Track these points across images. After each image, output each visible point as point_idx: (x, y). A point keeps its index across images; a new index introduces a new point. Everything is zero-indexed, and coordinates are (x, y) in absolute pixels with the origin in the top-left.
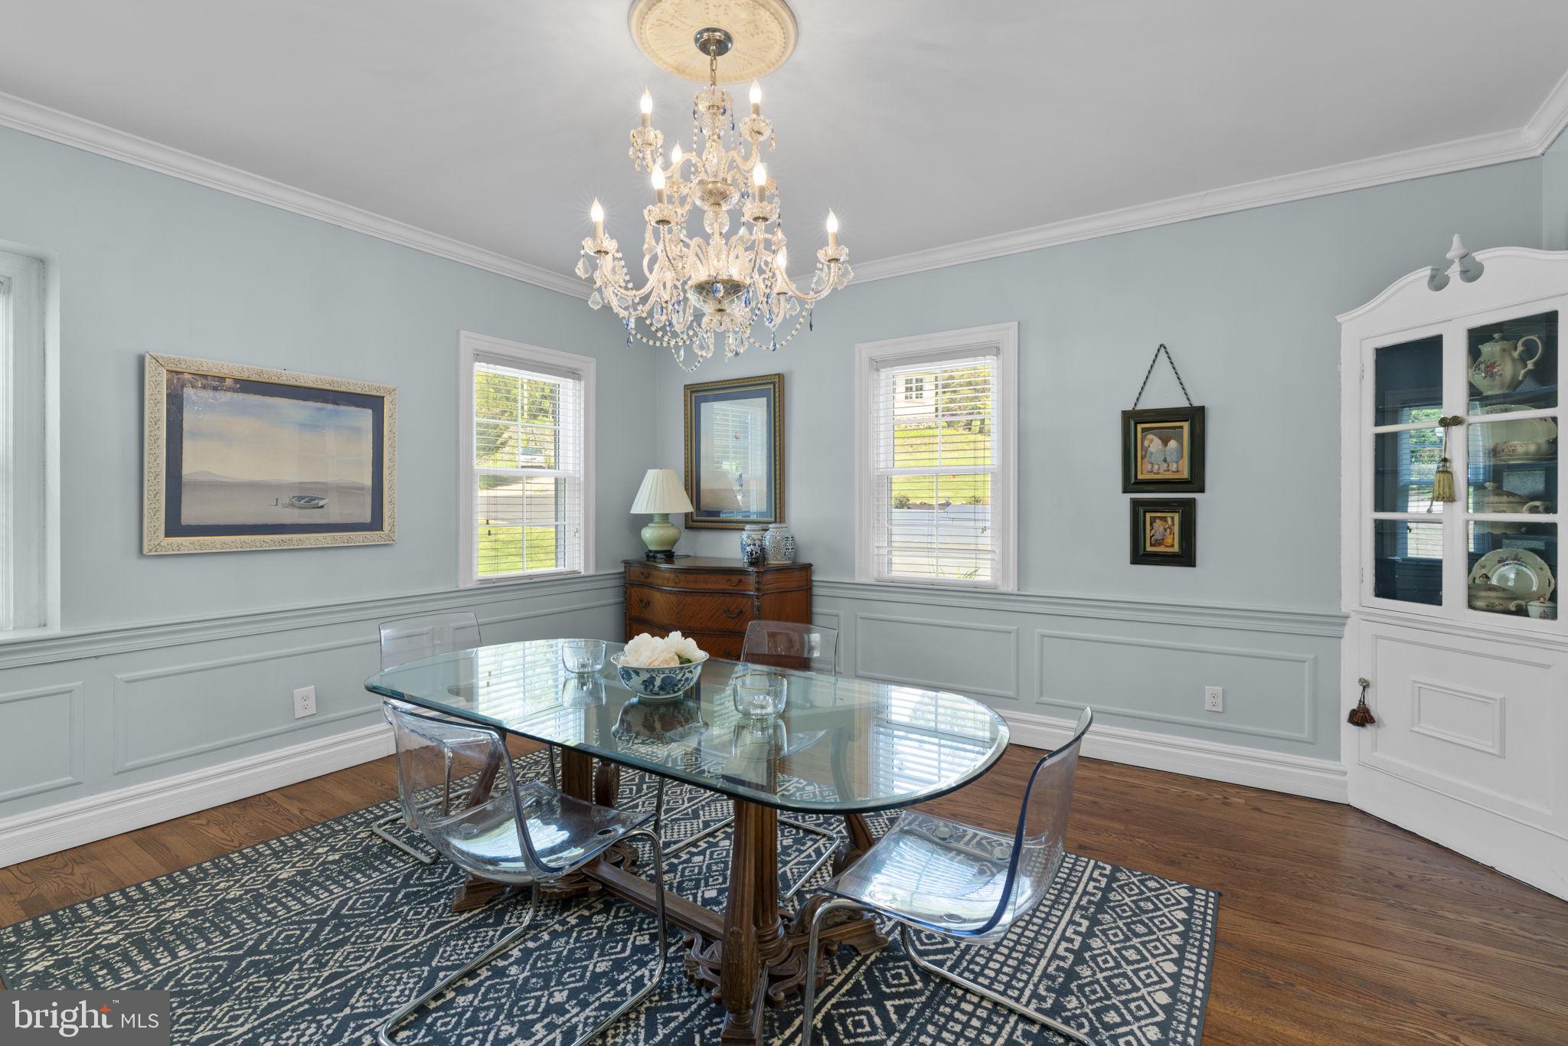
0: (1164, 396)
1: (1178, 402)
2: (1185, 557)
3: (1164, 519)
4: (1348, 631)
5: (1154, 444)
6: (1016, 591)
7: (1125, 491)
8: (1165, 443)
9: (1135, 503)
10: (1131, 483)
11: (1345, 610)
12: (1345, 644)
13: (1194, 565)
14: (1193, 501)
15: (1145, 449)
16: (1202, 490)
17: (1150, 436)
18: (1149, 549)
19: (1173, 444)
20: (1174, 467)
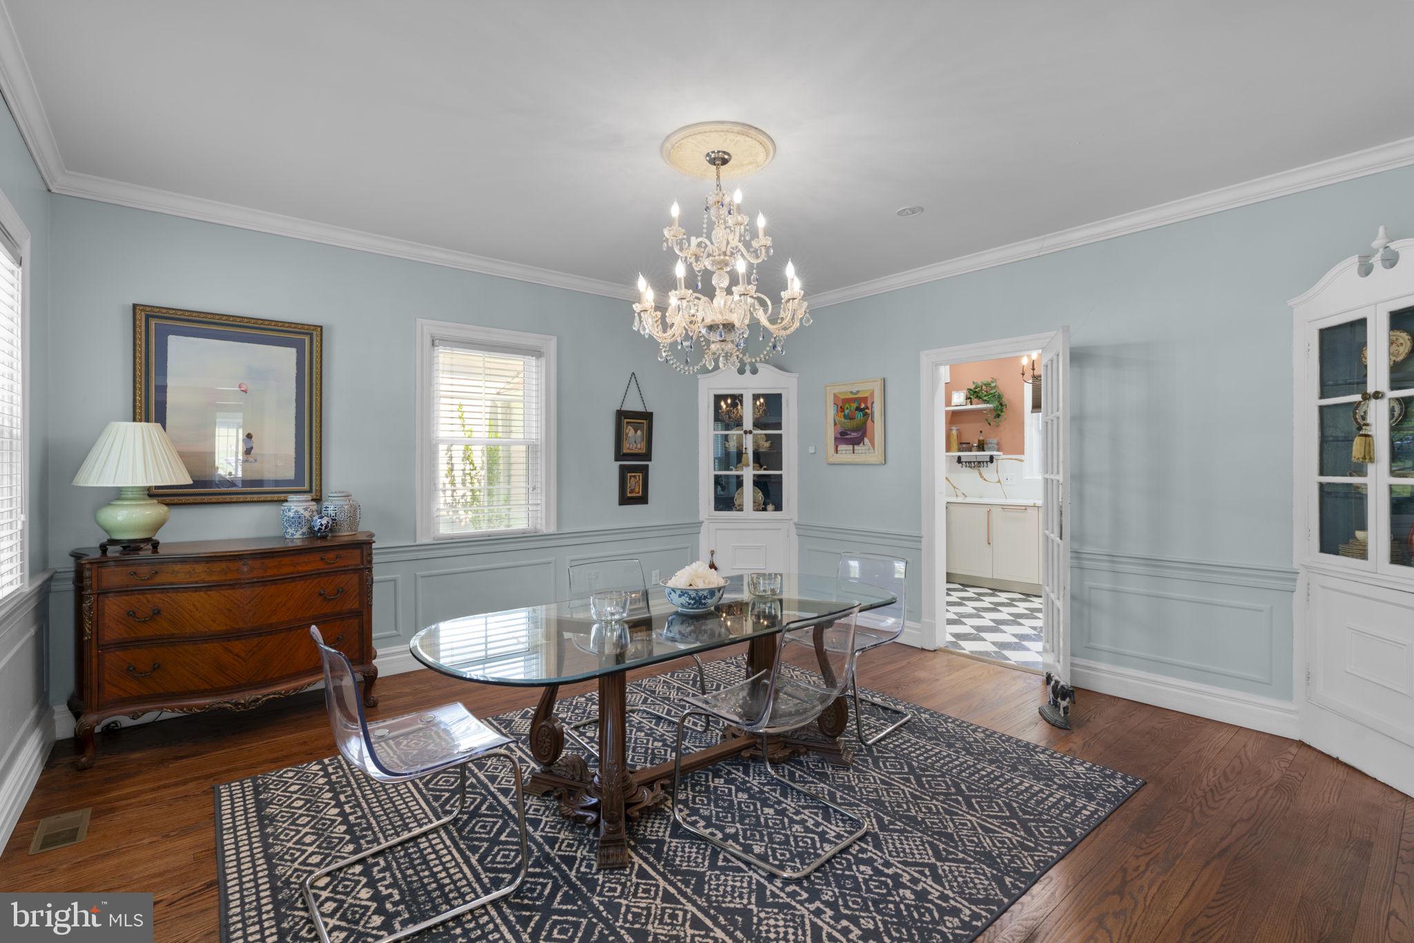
0: (634, 405)
1: (640, 408)
2: (643, 499)
3: (635, 477)
4: (703, 529)
5: (630, 431)
6: (555, 532)
7: (617, 459)
8: (636, 432)
9: (622, 468)
10: (619, 455)
11: (701, 519)
12: (701, 536)
13: (647, 503)
14: (648, 465)
15: (627, 434)
16: (650, 460)
17: (629, 427)
18: (629, 495)
19: (639, 432)
20: (639, 446)
